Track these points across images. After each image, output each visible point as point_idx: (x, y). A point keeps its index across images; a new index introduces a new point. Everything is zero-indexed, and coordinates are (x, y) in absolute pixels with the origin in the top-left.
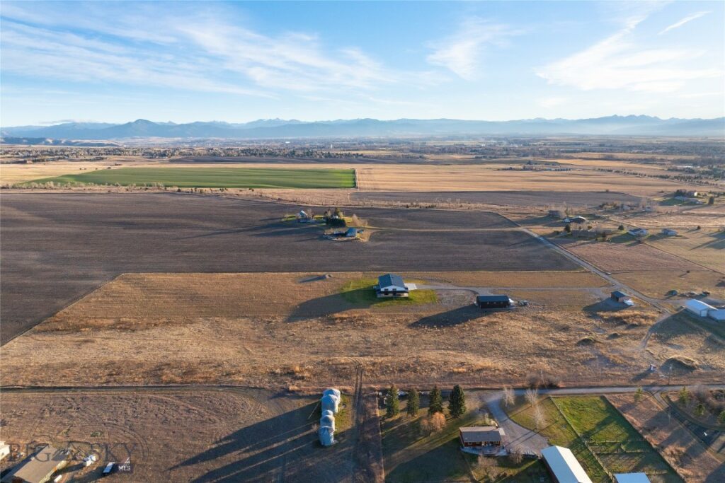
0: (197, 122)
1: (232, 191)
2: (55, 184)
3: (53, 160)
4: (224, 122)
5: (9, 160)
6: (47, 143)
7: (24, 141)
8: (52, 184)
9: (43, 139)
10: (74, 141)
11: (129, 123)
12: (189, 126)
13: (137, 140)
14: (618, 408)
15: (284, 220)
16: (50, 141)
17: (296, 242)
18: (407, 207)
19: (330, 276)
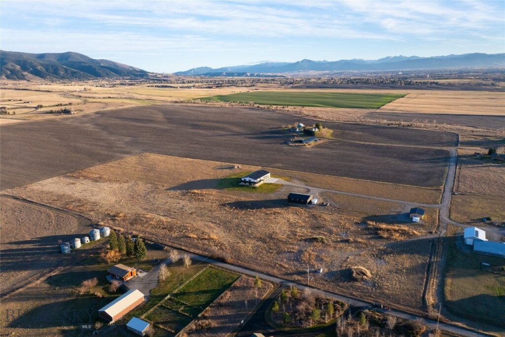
1: (290, 108)
2: (201, 101)
3: (228, 86)
4: (362, 60)
5: (204, 86)
6: (247, 76)
7: (236, 74)
8: (199, 101)
9: (245, 73)
10: (261, 74)
13: (300, 73)
14: (234, 286)
15: (282, 129)
16: (249, 74)
17: (263, 144)
18: (389, 125)
19: (238, 167)
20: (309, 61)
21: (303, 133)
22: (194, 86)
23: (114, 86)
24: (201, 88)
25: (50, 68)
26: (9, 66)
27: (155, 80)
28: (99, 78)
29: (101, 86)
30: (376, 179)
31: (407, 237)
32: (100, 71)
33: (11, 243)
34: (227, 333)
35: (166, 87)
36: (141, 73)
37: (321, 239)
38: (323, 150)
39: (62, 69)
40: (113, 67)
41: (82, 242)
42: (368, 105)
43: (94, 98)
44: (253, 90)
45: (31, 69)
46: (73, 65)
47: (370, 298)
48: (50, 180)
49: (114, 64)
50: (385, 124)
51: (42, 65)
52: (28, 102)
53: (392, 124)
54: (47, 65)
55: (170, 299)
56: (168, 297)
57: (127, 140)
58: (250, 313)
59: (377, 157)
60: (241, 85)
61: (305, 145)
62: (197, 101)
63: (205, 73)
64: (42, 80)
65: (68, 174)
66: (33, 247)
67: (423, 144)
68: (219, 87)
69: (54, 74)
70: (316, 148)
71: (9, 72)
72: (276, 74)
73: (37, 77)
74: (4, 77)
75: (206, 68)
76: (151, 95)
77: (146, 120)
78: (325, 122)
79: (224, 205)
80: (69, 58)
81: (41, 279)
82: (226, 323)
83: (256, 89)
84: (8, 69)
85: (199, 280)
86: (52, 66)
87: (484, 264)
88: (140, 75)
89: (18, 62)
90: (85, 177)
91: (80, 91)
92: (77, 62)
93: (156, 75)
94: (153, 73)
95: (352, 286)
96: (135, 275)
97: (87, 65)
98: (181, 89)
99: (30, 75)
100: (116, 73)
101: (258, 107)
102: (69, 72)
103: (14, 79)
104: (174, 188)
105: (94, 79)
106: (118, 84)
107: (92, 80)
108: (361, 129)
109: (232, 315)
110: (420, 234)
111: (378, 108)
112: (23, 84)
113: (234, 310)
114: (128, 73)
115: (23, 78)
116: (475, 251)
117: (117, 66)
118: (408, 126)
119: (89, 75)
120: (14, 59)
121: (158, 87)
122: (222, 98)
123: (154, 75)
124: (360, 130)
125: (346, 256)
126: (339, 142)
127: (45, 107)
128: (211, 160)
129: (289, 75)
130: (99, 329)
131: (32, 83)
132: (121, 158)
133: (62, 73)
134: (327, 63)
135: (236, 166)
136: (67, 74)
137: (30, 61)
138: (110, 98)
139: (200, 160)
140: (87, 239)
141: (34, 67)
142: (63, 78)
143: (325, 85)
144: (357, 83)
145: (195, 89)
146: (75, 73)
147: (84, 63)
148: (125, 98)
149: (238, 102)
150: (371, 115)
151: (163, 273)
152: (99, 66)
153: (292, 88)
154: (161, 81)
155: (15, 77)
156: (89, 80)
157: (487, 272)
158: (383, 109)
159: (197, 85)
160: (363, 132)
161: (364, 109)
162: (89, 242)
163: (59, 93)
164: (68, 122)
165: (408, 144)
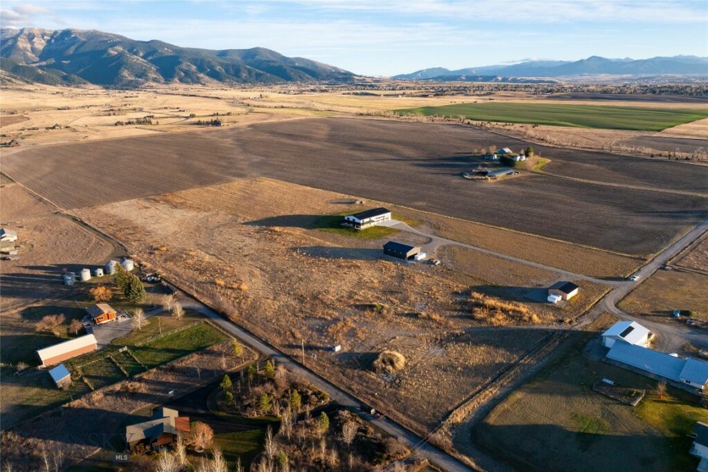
0: (657, 57)
1: (515, 127)
6: (497, 80)
7: (480, 78)
9: (495, 77)
10: (519, 78)
11: (582, 61)
12: (644, 62)
13: (582, 77)
14: (210, 350)
15: (473, 155)
16: (500, 78)
17: (428, 174)
18: (652, 156)
19: (361, 202)
20: (600, 59)
21: (499, 163)
22: (404, 94)
23: (301, 92)
24: (413, 96)
25: (231, 69)
26: (184, 66)
27: (359, 85)
28: (289, 82)
29: (285, 93)
30: (551, 235)
31: (514, 323)
32: (292, 74)
33: (26, 267)
34: (149, 402)
35: (367, 94)
36: (344, 76)
37: (379, 308)
38: (510, 187)
39: (246, 71)
40: (310, 67)
41: (93, 274)
42: (646, 125)
43: (263, 107)
44: (484, 99)
45: (209, 70)
46: (259, 64)
47: (370, 397)
48: (127, 202)
49: (312, 63)
50: (647, 154)
51: (221, 64)
52: (184, 111)
53: (660, 155)
54: (227, 65)
55: (125, 353)
56: (125, 349)
57: (255, 160)
58: (198, 385)
59: (585, 203)
60: (472, 93)
61: (486, 179)
62: (388, 114)
63: (436, 76)
64: (220, 84)
65: (150, 197)
66: (43, 274)
67: (686, 189)
68: (438, 95)
69: (235, 76)
70: (499, 184)
71: (183, 74)
72: (543, 78)
73: (215, 81)
74: (178, 81)
75: (440, 69)
76: (338, 105)
77: (301, 137)
78: (553, 147)
79: (294, 249)
80: (256, 55)
81: (19, 309)
82: (158, 391)
83: (490, 99)
84: (182, 70)
85: (178, 336)
86: (233, 66)
87: (604, 380)
88: (343, 78)
89: (194, 62)
90: (167, 201)
91: (255, 99)
92: (265, 61)
93: (364, 79)
94: (361, 76)
95: (360, 377)
96: (114, 319)
97: (276, 65)
98: (385, 98)
99: (207, 78)
100: (312, 76)
101: (469, 123)
102: (253, 74)
103: (187, 83)
104: (253, 223)
105: (283, 84)
106: (308, 91)
107: (280, 84)
108: (599, 160)
109: (175, 383)
110: (540, 321)
111: (659, 131)
112: (194, 88)
113: (182, 378)
114: (328, 76)
115: (197, 81)
116: (608, 359)
117: (316, 67)
118: (687, 159)
119: (277, 77)
120: (190, 57)
121: (357, 94)
122: (428, 111)
123: (362, 78)
124: (596, 162)
125: (394, 335)
126: (545, 178)
127: (198, 116)
128: (333, 191)
129: (563, 81)
130: (22, 371)
131: (208, 88)
132: (229, 181)
133: (244, 75)
134: (631, 62)
135: (359, 200)
136: (251, 77)
137: (208, 60)
138: (282, 107)
139: (320, 190)
140: (100, 272)
141: (212, 68)
142: (245, 82)
143: (605, 95)
144: (661, 92)
145: (404, 98)
146: (260, 75)
147: (273, 61)
148: (303, 108)
149: (444, 116)
150: (637, 142)
151: (139, 320)
152: (291, 67)
153: (549, 98)
154: (366, 86)
155: (190, 80)
156: (277, 84)
157: (598, 393)
158: (667, 133)
159: (408, 92)
160: (599, 165)
161: (634, 132)
162: (102, 275)
163: (228, 101)
164: (208, 136)
165: (660, 187)
